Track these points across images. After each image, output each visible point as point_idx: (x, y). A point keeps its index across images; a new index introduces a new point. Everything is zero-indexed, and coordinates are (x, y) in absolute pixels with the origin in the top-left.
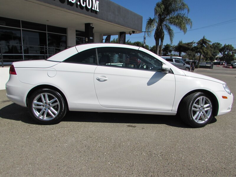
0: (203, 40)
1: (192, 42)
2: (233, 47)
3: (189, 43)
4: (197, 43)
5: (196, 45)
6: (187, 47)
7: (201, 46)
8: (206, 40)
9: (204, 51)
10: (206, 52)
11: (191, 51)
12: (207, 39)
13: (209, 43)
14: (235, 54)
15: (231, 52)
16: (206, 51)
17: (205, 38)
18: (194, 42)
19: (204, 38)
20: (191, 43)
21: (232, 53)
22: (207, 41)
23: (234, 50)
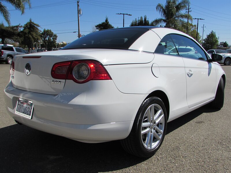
0: (30, 23)
1: (19, 25)
2: (53, 33)
3: (15, 27)
4: (24, 27)
5: (22, 29)
6: (12, 31)
7: (29, 30)
8: (33, 23)
9: (34, 36)
10: (36, 38)
11: (18, 37)
12: (35, 23)
13: (37, 27)
14: (56, 40)
15: (51, 38)
16: (36, 36)
17: (32, 21)
18: (20, 25)
19: (30, 21)
20: (17, 27)
21: (53, 38)
22: (35, 25)
23: (54, 36)
